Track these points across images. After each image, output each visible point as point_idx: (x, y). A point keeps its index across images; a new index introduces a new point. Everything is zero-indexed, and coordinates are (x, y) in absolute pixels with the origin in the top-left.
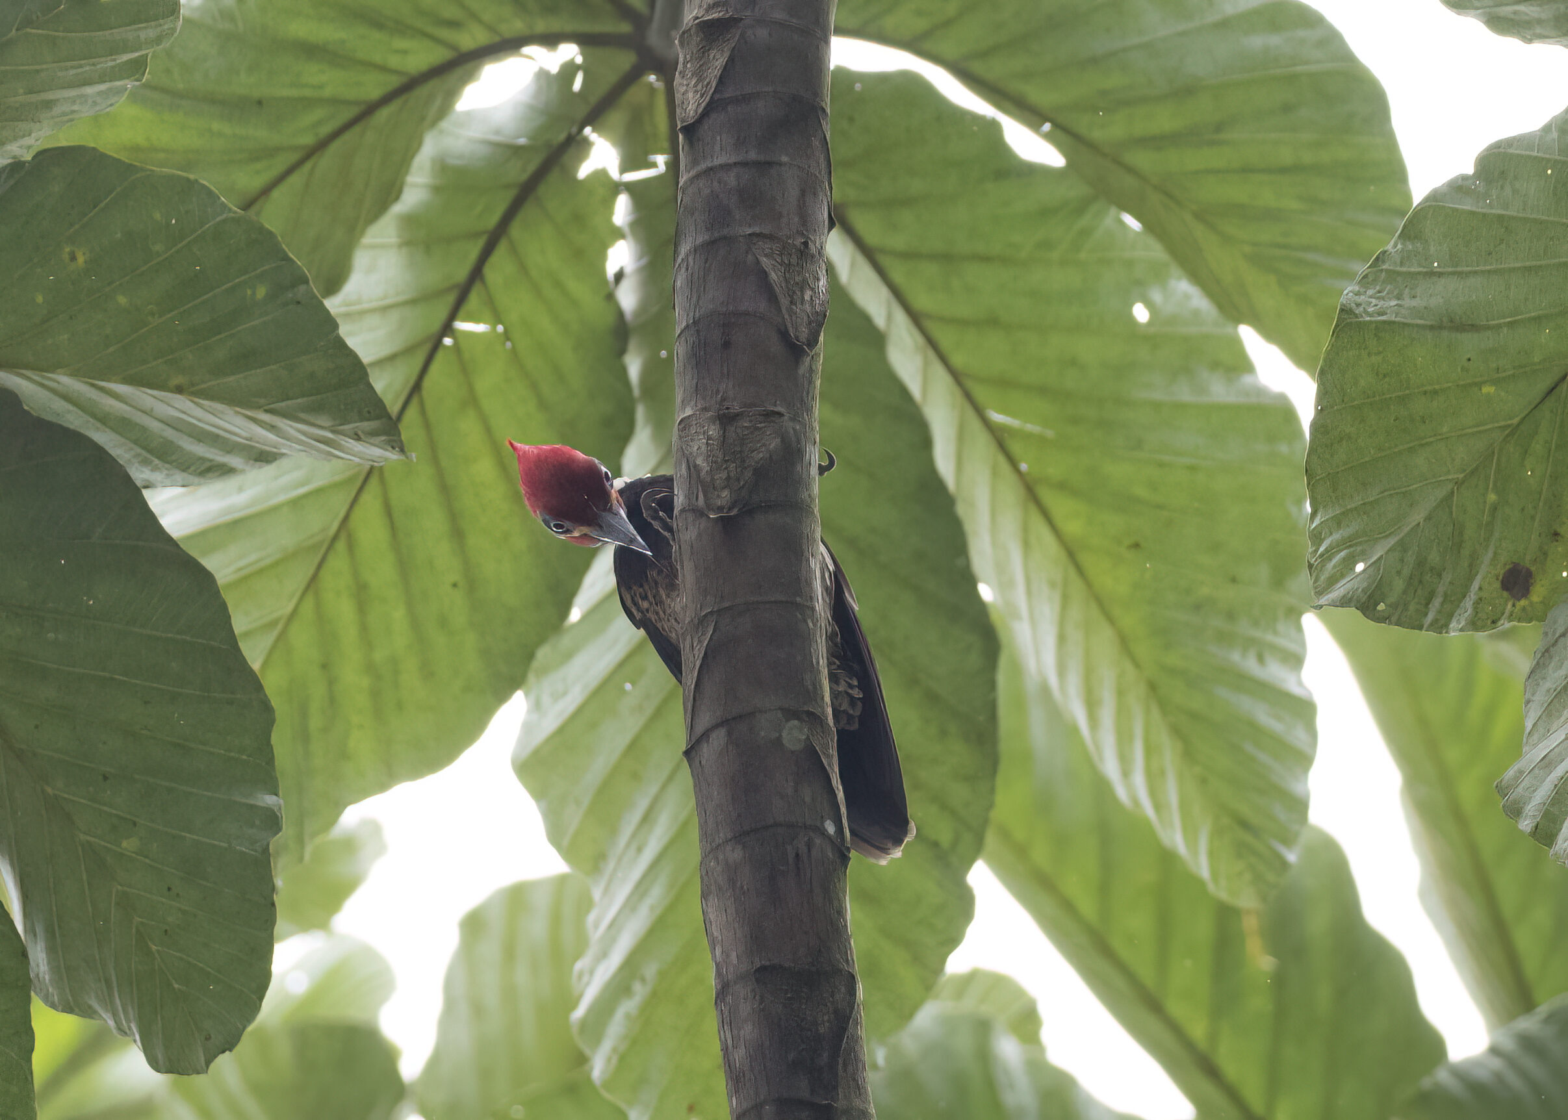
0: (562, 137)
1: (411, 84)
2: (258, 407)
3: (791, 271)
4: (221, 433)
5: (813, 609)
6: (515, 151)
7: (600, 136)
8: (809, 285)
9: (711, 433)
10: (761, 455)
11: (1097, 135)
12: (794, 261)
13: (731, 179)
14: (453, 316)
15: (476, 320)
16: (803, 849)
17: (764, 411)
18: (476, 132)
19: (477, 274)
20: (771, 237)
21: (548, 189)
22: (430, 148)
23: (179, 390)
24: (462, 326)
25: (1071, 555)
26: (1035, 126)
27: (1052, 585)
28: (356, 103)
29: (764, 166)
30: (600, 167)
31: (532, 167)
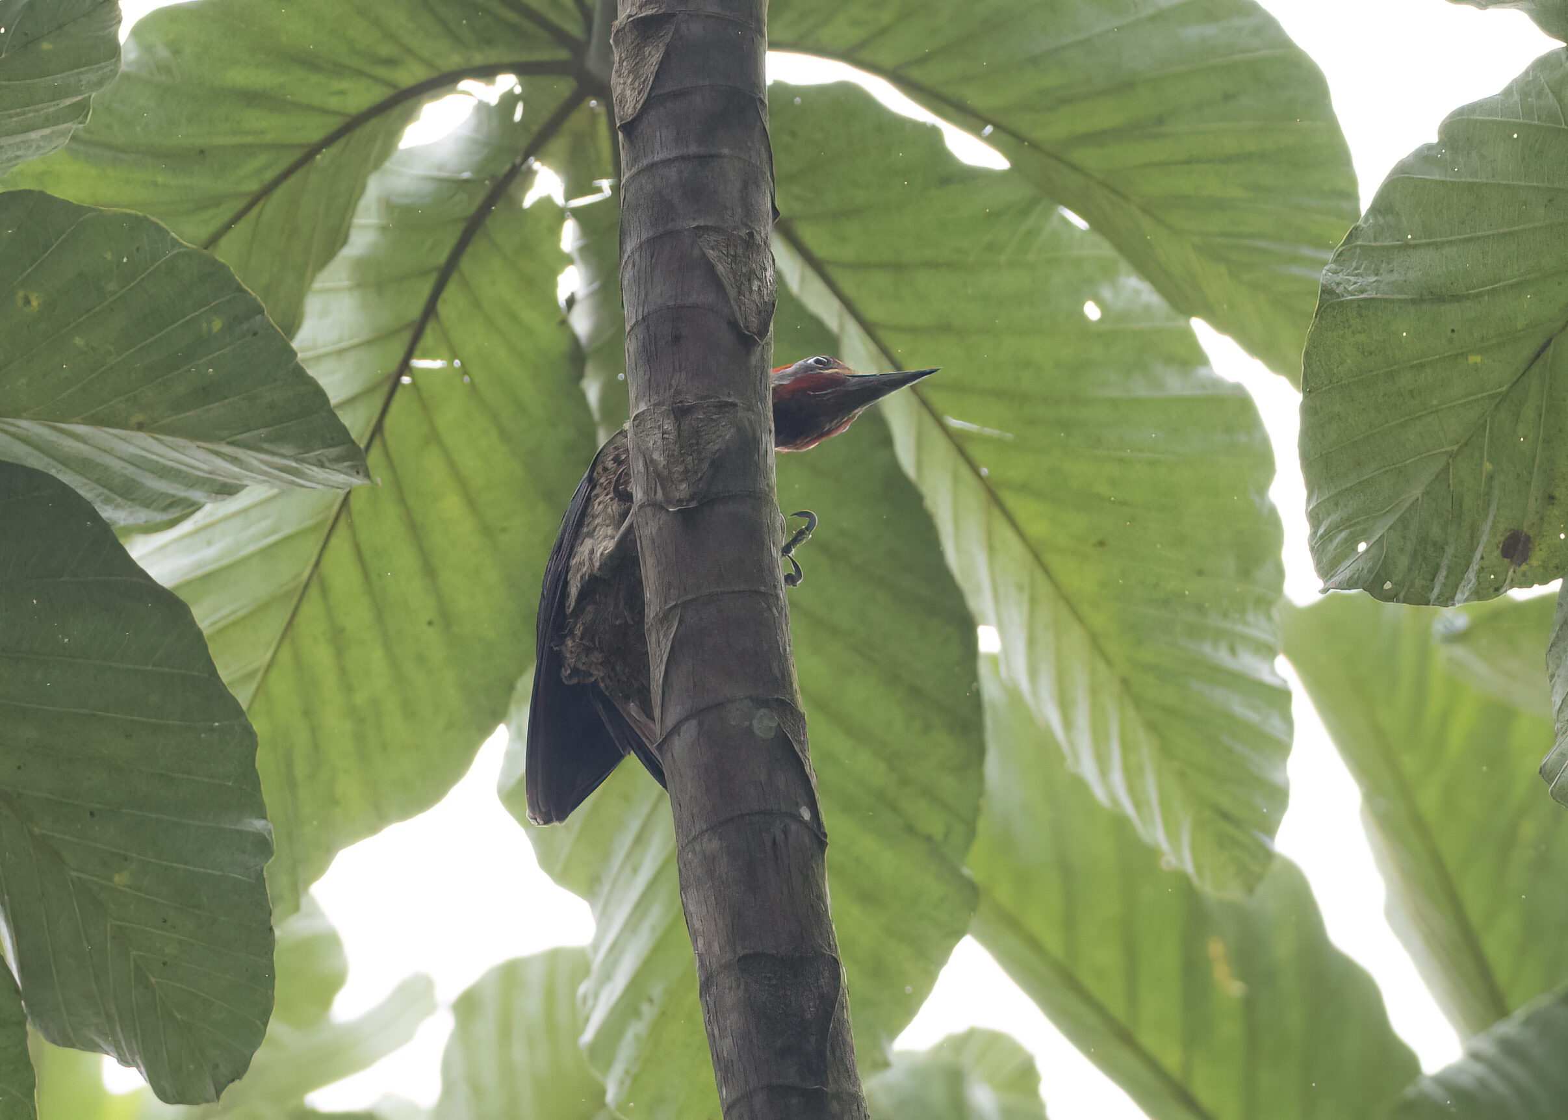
0: (507, 167)
1: (352, 124)
2: (219, 440)
3: (738, 262)
4: (184, 468)
5: (778, 598)
6: (461, 185)
7: (543, 165)
8: (756, 275)
9: (666, 427)
10: (717, 447)
11: (1038, 135)
12: (740, 251)
13: (672, 173)
14: (409, 354)
15: (432, 356)
16: (780, 837)
17: (718, 402)
18: (419, 169)
19: (430, 311)
20: (716, 230)
21: (495, 223)
22: (375, 188)
23: (140, 427)
24: (419, 363)
25: (1037, 556)
26: (976, 131)
27: (1020, 588)
28: (301, 146)
29: (704, 160)
30: (544, 194)
31: (478, 200)
